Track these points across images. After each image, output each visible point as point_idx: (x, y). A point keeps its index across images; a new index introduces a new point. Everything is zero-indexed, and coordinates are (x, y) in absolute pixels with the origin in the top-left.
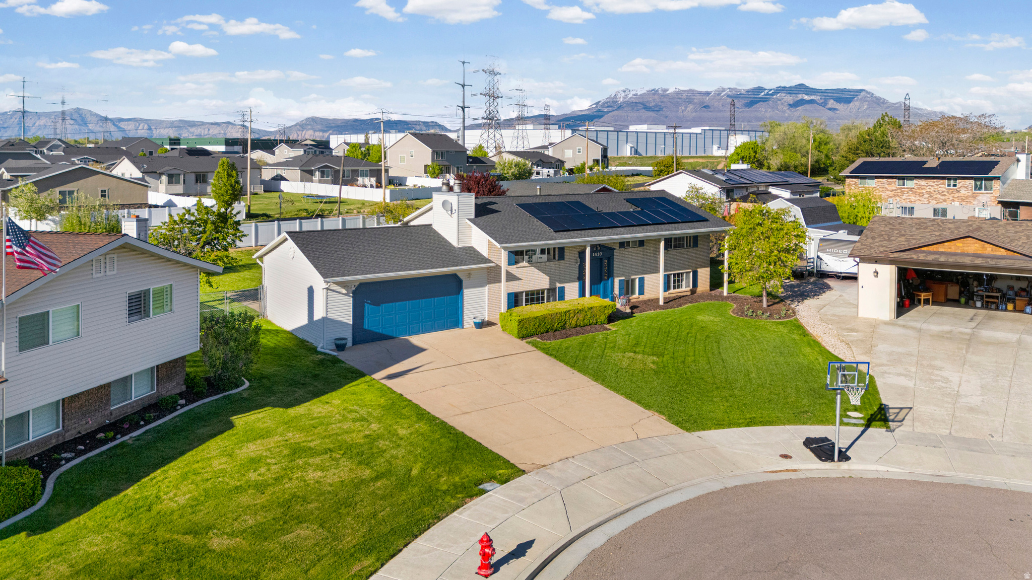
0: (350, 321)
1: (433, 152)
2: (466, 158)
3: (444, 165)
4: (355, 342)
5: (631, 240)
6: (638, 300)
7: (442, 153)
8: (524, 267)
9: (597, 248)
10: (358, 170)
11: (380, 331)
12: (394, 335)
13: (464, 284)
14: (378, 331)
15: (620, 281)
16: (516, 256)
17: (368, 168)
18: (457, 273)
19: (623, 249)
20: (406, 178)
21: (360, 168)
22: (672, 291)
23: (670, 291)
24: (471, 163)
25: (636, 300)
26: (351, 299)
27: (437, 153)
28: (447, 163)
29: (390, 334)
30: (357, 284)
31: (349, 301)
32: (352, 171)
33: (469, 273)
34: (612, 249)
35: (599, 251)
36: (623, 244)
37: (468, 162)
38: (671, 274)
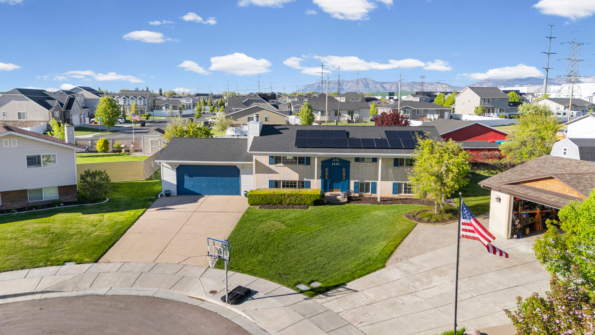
0: (175, 183)
1: (482, 99)
2: (508, 103)
3: (491, 107)
4: (179, 193)
5: (366, 157)
6: (371, 196)
7: (488, 99)
8: (281, 166)
9: (336, 160)
10: (428, 110)
11: (193, 191)
12: (201, 194)
13: (241, 171)
14: (192, 190)
15: (355, 183)
16: (276, 160)
17: (435, 109)
18: (237, 166)
19: (359, 163)
20: (462, 115)
21: (430, 109)
22: (403, 194)
23: (401, 194)
24: (512, 106)
25: (369, 196)
26: (175, 172)
27: (484, 100)
28: (492, 106)
29: (199, 193)
30: (178, 165)
31: (174, 173)
32: (424, 110)
33: (243, 166)
34: (349, 162)
35: (337, 162)
36: (357, 159)
37: (509, 105)
38: (403, 183)
